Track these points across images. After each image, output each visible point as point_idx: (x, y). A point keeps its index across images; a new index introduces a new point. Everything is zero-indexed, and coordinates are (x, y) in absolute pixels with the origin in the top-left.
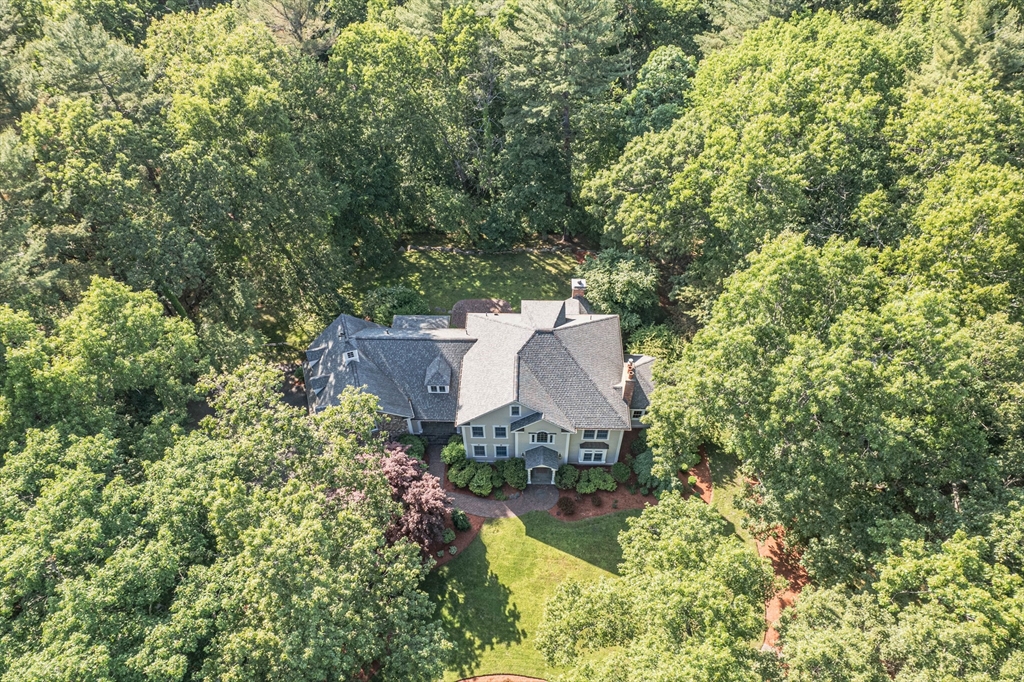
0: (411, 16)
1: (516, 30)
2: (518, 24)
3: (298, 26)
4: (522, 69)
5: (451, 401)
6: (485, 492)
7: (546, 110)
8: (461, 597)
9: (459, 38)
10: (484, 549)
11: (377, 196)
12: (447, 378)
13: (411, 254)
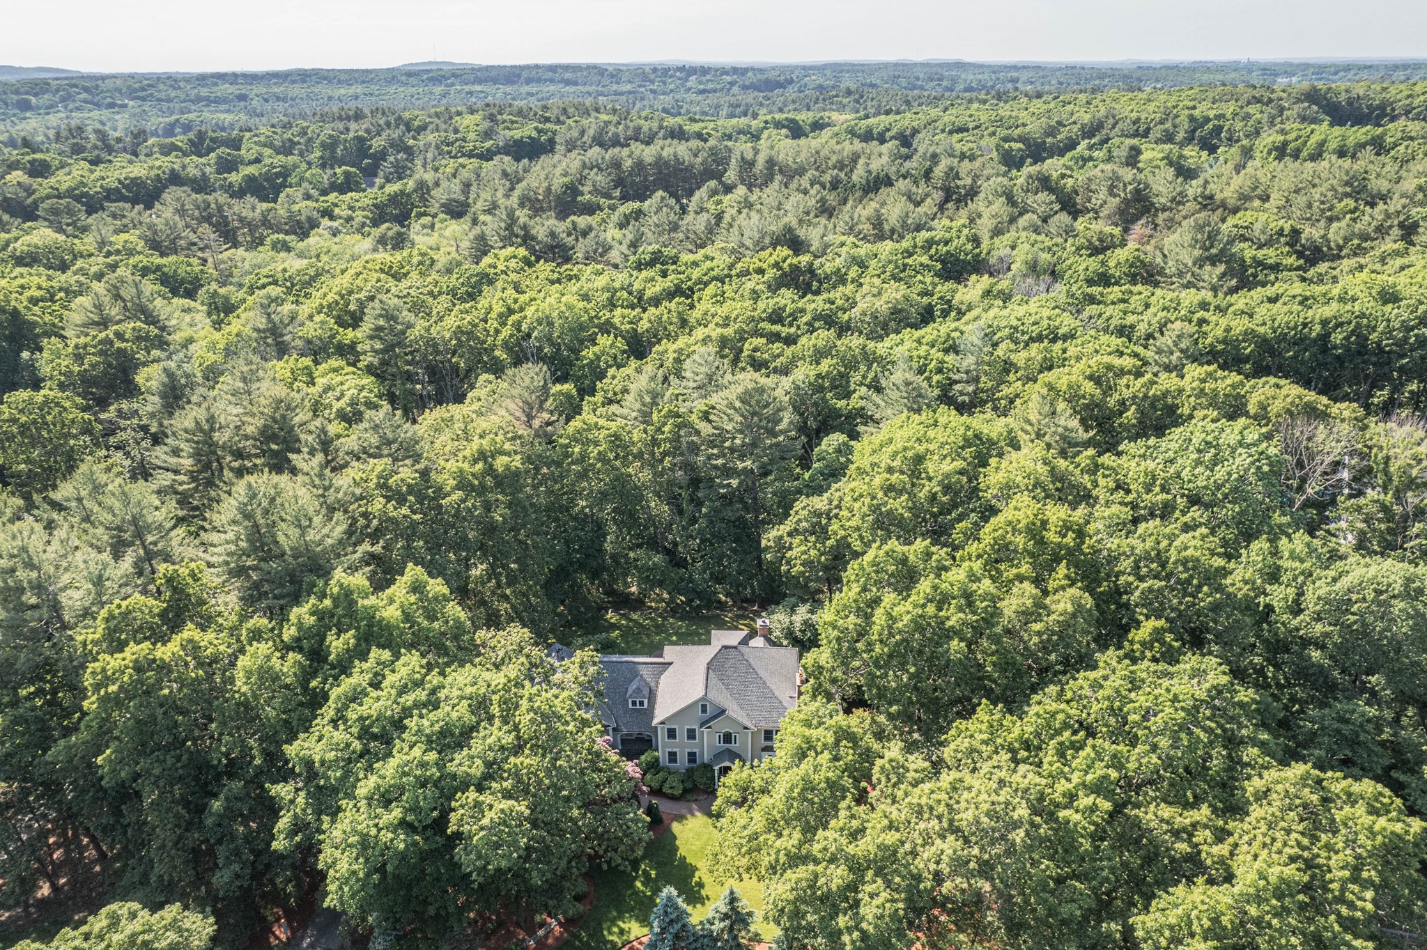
0: (625, 411)
1: (710, 422)
2: (712, 417)
3: (530, 417)
4: (715, 451)
5: (650, 713)
6: (677, 792)
7: (734, 483)
8: (653, 873)
9: (666, 429)
10: (675, 838)
11: (588, 556)
12: (646, 692)
13: (612, 616)
